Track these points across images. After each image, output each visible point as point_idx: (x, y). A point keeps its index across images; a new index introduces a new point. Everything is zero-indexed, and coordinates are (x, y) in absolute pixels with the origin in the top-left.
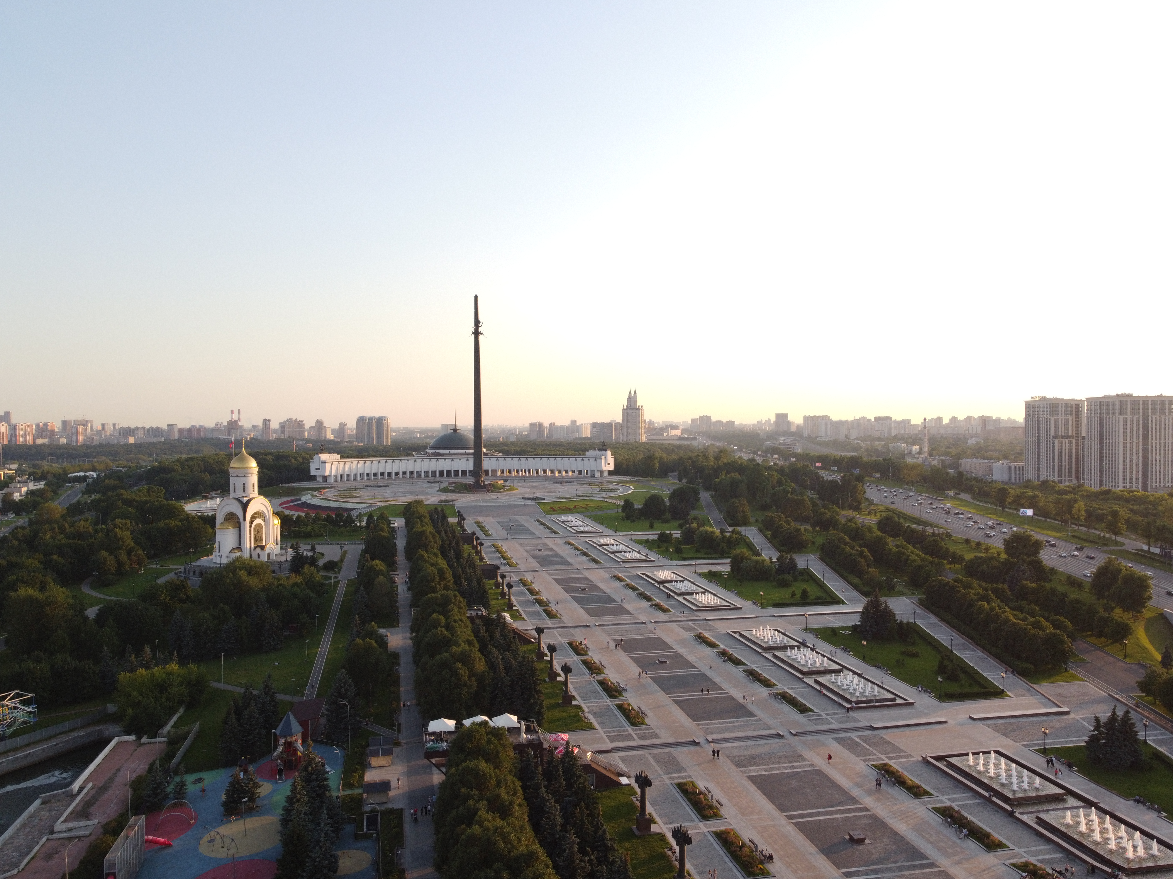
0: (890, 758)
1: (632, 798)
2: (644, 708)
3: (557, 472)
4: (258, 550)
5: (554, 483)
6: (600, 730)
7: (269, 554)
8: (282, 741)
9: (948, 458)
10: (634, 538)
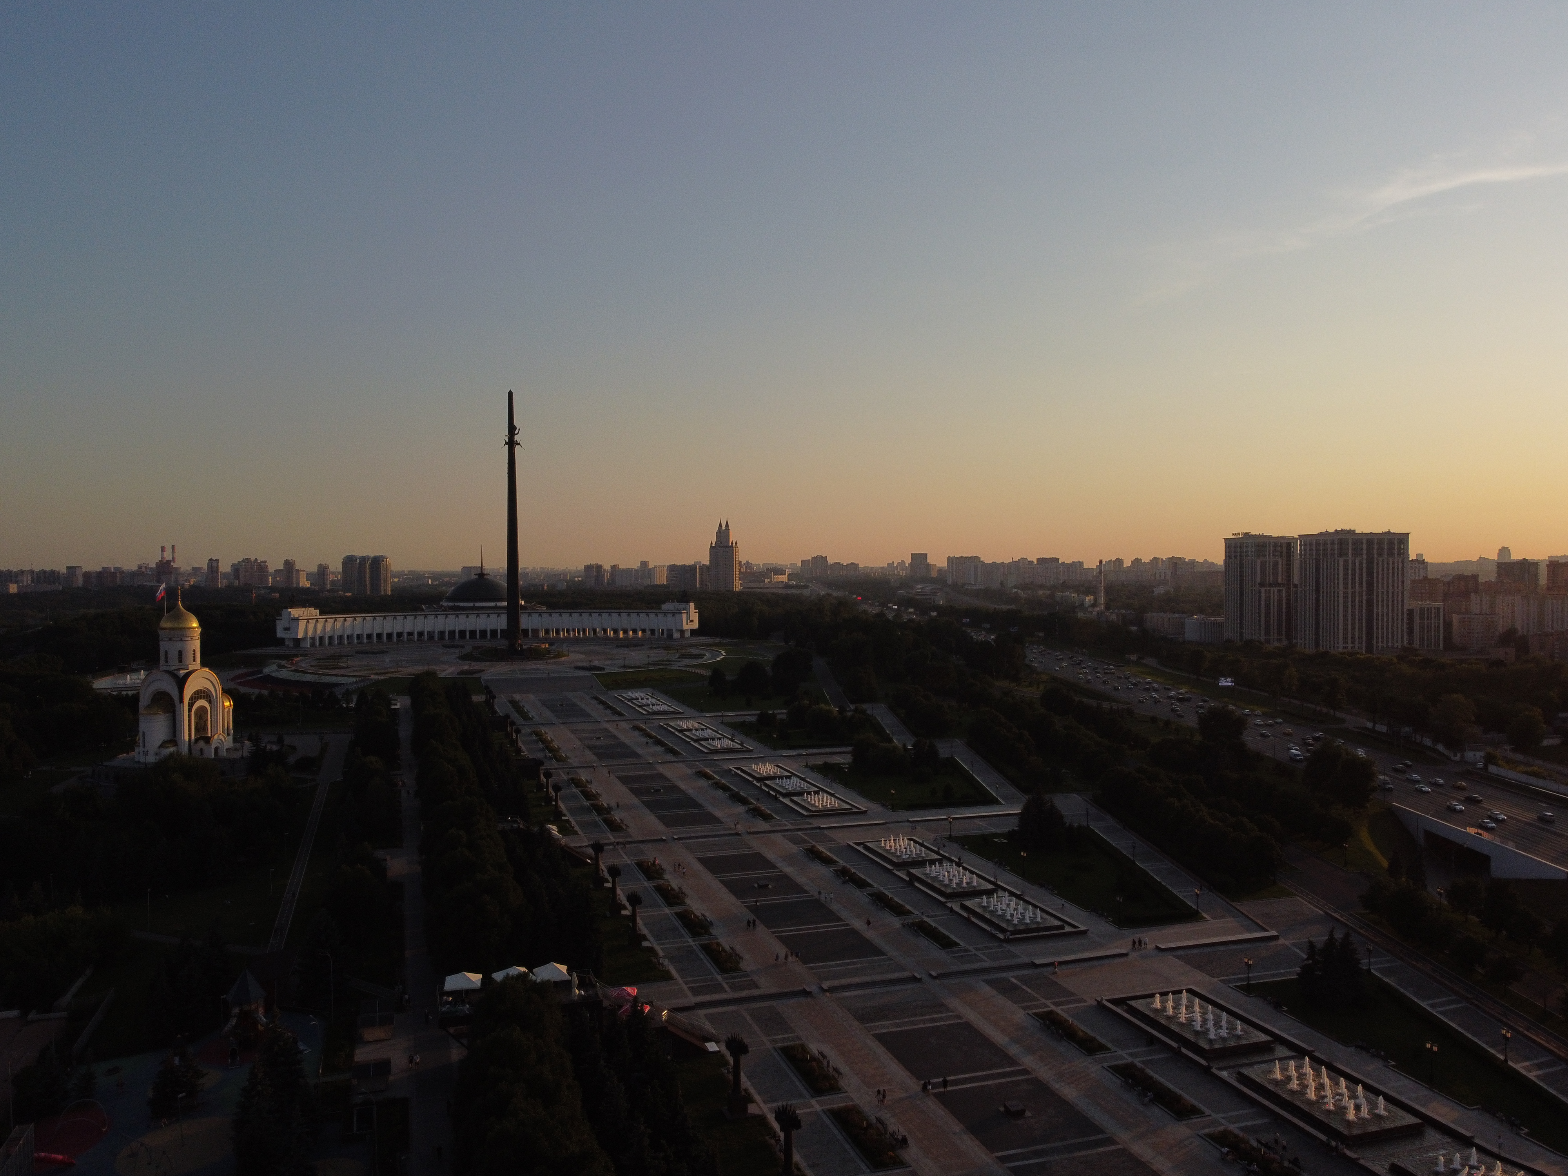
0: (1057, 1004)
1: (722, 1069)
2: (739, 949)
3: (621, 632)
4: (201, 744)
5: (618, 646)
6: (680, 980)
7: (216, 749)
8: (236, 1010)
9: (1129, 612)
10: (726, 720)
